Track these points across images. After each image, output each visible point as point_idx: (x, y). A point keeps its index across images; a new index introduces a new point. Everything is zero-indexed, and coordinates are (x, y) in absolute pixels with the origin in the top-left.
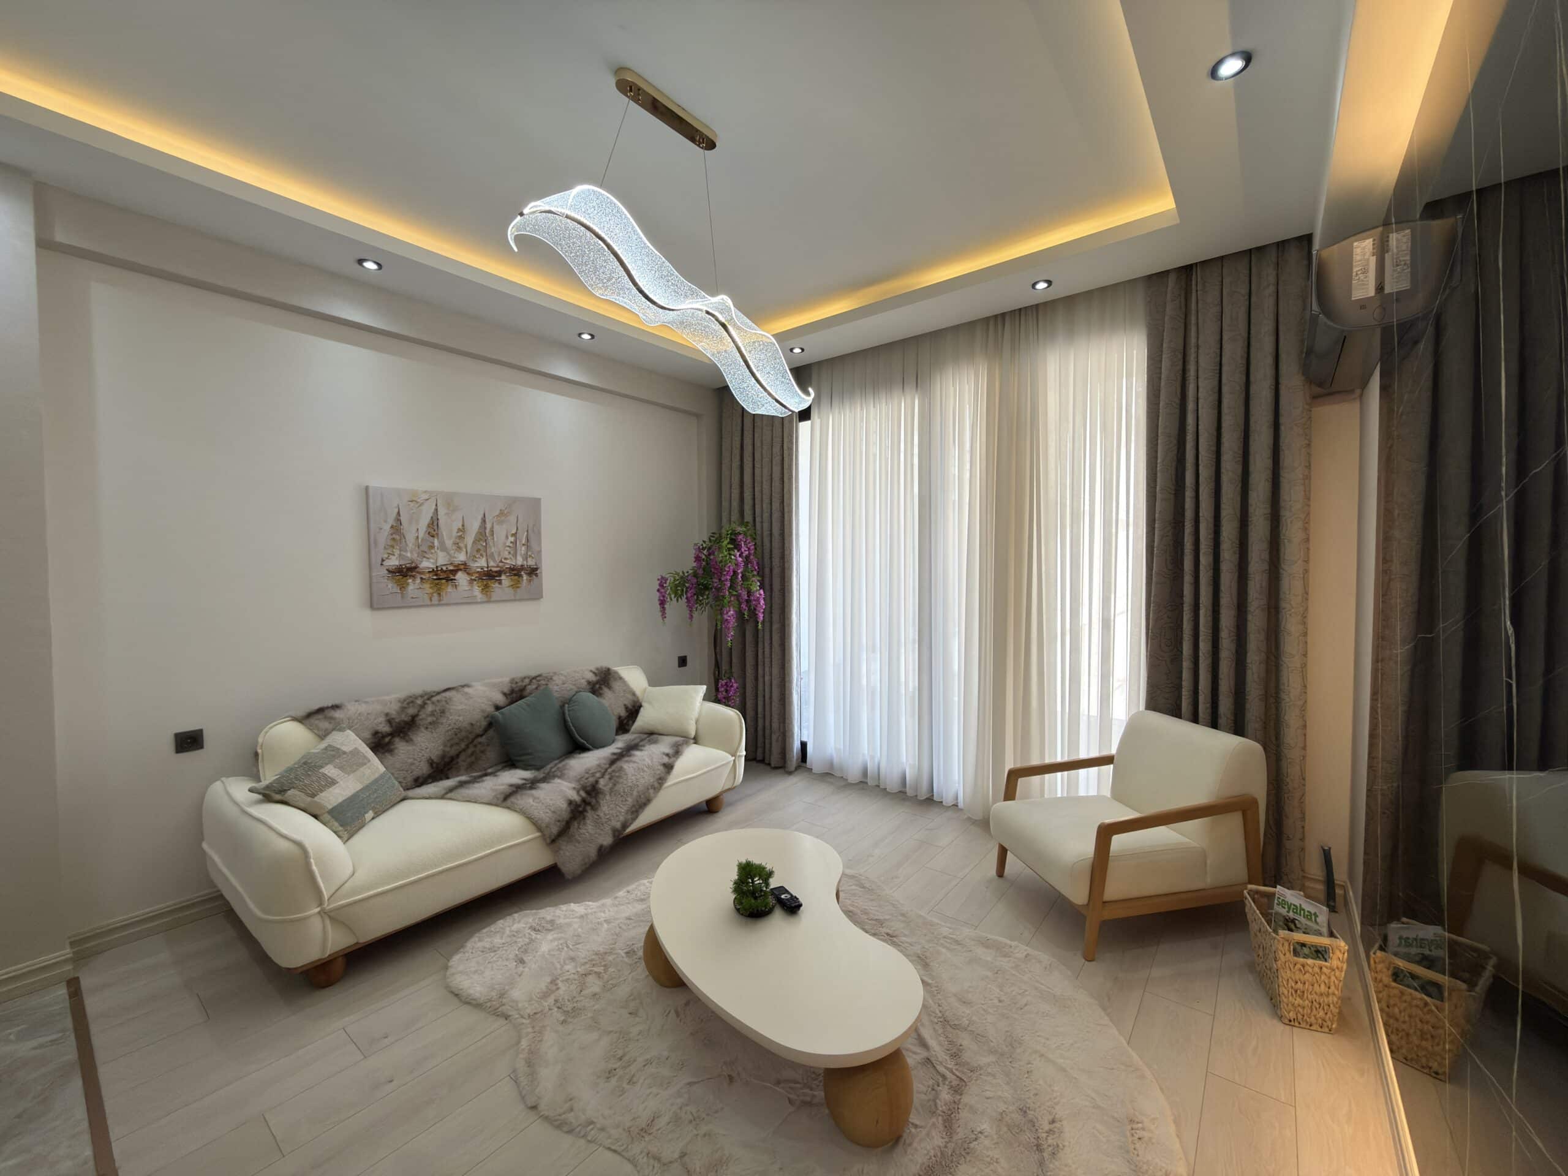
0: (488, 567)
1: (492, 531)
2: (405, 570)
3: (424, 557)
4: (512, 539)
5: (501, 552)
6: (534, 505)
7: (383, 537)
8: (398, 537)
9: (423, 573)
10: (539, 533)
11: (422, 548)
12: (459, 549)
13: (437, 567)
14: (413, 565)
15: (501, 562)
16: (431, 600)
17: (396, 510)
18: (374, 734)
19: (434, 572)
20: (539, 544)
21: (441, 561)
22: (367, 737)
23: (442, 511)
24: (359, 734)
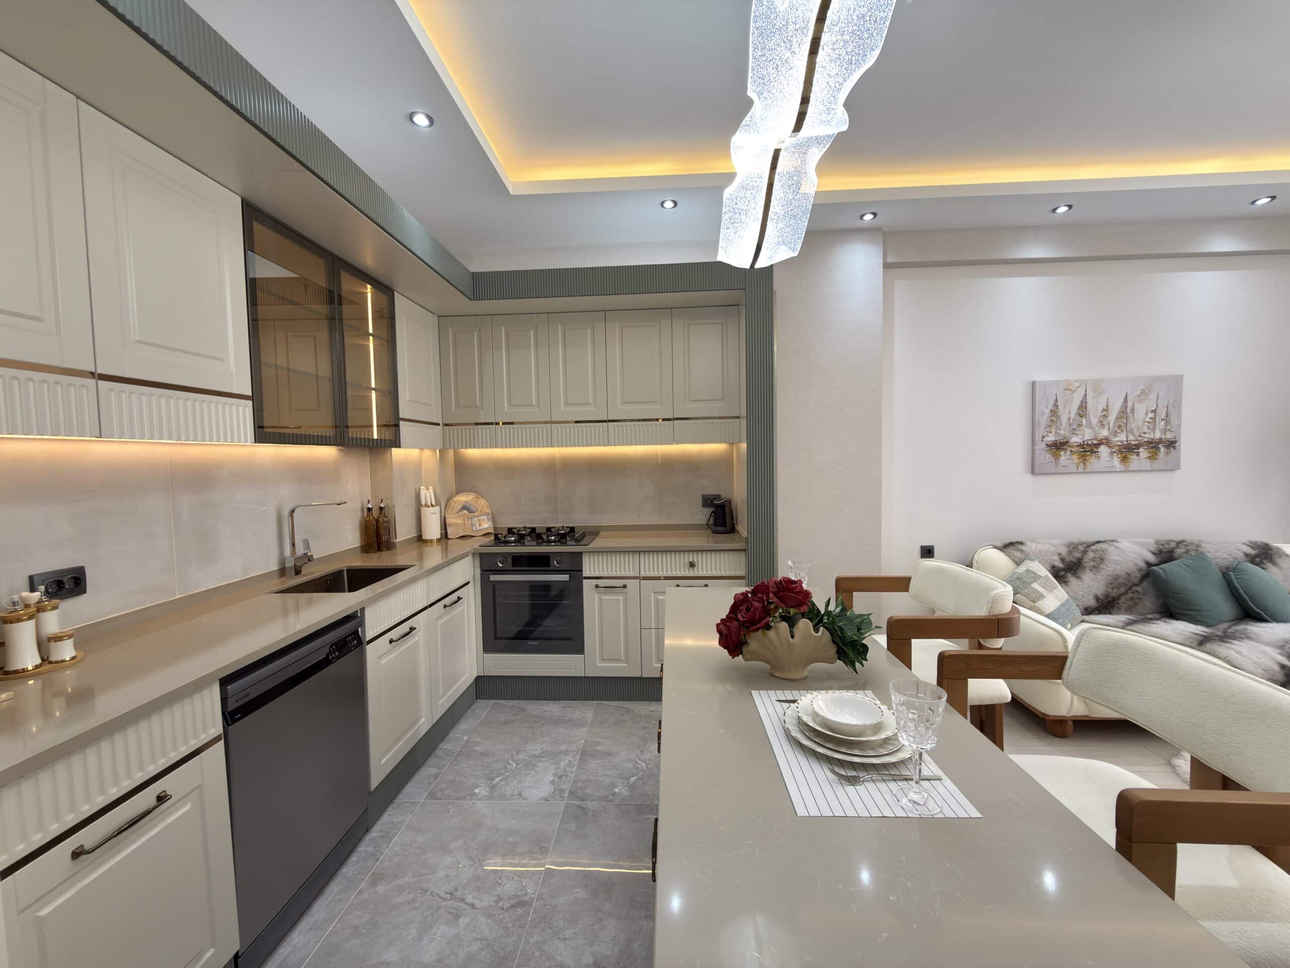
0: (1127, 441)
1: (1133, 410)
2: (1059, 444)
3: (1074, 434)
4: (1151, 415)
5: (1141, 427)
6: (1177, 382)
7: (1044, 420)
8: (1054, 419)
9: (1072, 447)
10: (1180, 408)
11: (1073, 427)
12: (1103, 426)
13: (1084, 442)
14: (1065, 440)
15: (1140, 436)
17: (1055, 397)
18: (1053, 567)
19: (1081, 445)
20: (1179, 418)
21: (1087, 437)
22: (1049, 568)
23: (1090, 395)
24: (1043, 565)
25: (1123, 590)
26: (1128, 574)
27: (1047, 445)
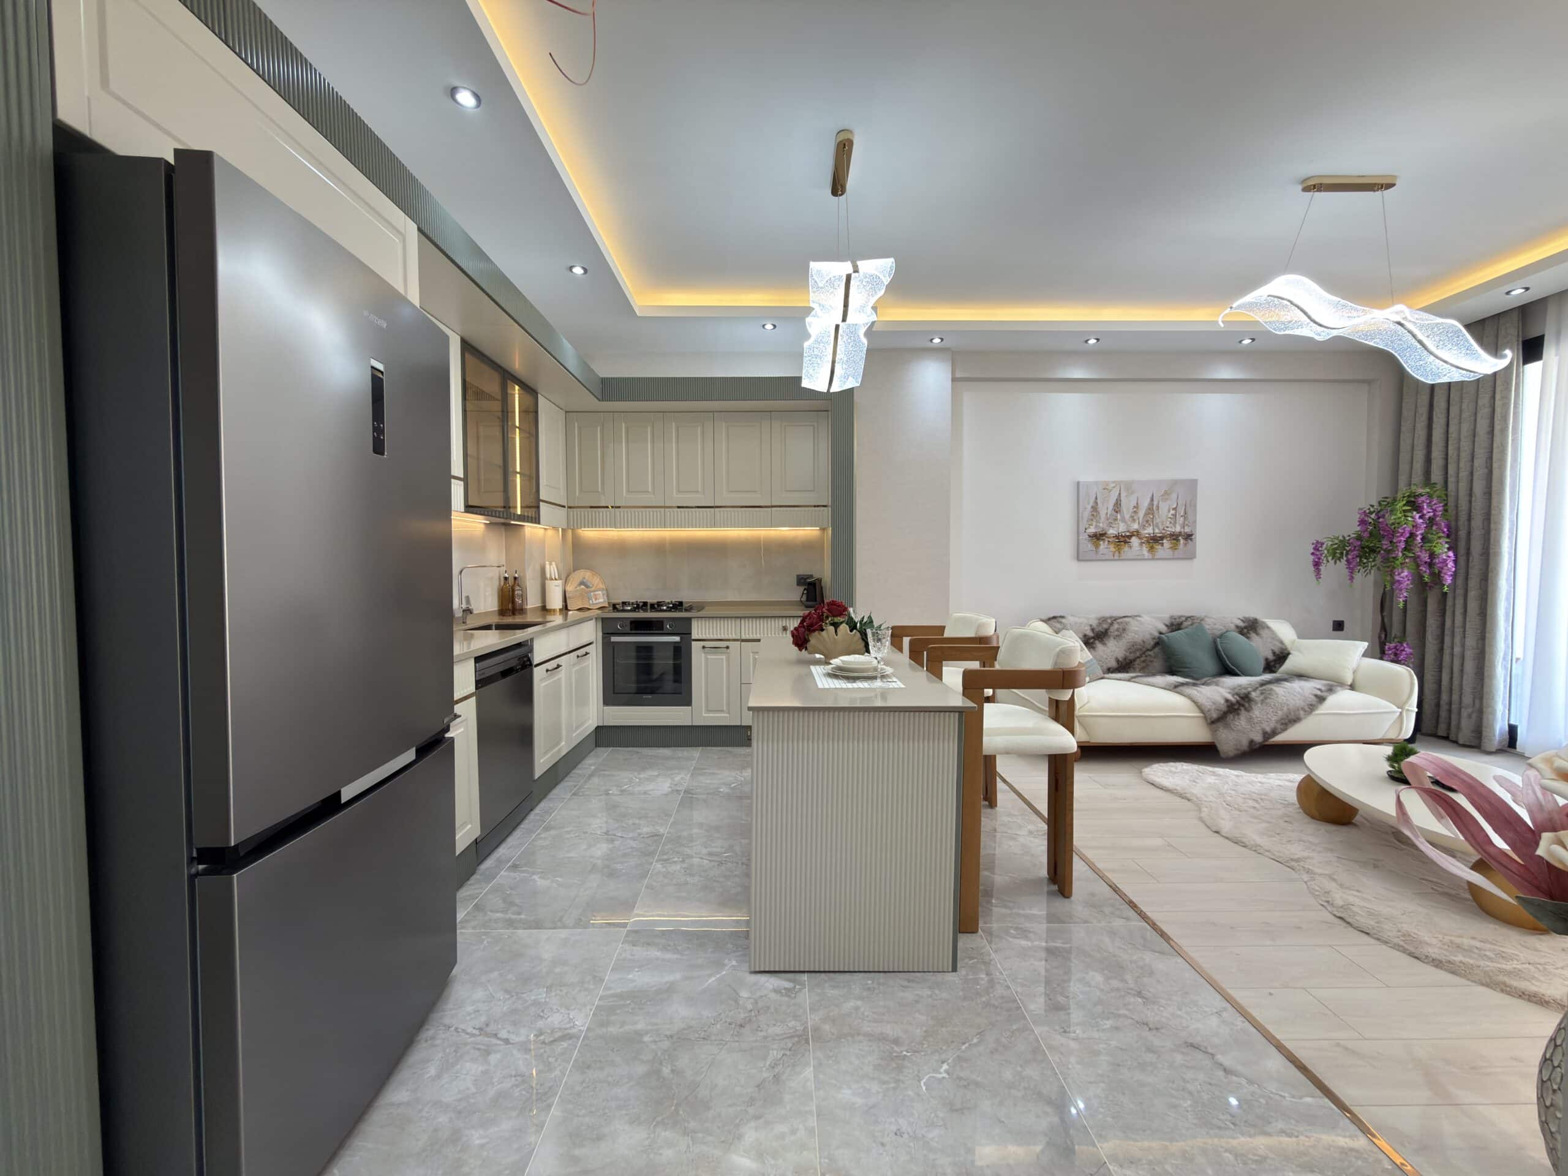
0: (1154, 534)
1: (1158, 507)
2: (1098, 535)
3: (1111, 526)
4: (1173, 512)
5: (1164, 522)
6: (1192, 485)
7: (1086, 514)
8: (1095, 513)
9: (1109, 537)
10: (1195, 506)
11: (1110, 521)
12: (1134, 520)
13: (1119, 534)
14: (1104, 532)
15: (1164, 529)
16: (1114, 556)
17: (1095, 496)
18: (1085, 636)
19: (1117, 537)
20: (1195, 515)
21: (1121, 530)
22: (1081, 637)
23: (1123, 495)
24: (1077, 634)
25: (1138, 654)
26: (1144, 642)
27: (1089, 536)
